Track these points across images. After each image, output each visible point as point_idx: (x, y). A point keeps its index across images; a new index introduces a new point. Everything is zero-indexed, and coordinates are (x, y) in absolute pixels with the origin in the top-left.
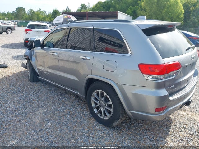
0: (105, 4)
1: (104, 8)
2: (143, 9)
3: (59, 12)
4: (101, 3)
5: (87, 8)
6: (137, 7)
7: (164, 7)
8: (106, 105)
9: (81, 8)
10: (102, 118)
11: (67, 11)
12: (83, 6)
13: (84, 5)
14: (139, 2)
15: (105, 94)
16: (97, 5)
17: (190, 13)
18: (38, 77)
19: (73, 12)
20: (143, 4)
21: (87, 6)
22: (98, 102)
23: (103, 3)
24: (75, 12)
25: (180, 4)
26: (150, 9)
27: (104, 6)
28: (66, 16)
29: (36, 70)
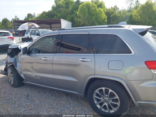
0: (49, 13)
1: (48, 16)
2: (79, 16)
3: (8, 20)
4: (46, 13)
5: (33, 16)
6: (74, 15)
7: (93, 15)
8: (111, 100)
9: (28, 16)
10: (107, 112)
11: (16, 20)
12: (29, 15)
13: (31, 14)
14: (75, 12)
15: (110, 91)
16: (42, 14)
17: (110, 18)
18: (23, 82)
19: (21, 20)
20: (78, 13)
21: (33, 15)
22: (101, 99)
23: (47, 13)
24: (23, 20)
25: (103, 12)
26: (84, 17)
27: (48, 15)
28: (31, 24)
29: (22, 75)
